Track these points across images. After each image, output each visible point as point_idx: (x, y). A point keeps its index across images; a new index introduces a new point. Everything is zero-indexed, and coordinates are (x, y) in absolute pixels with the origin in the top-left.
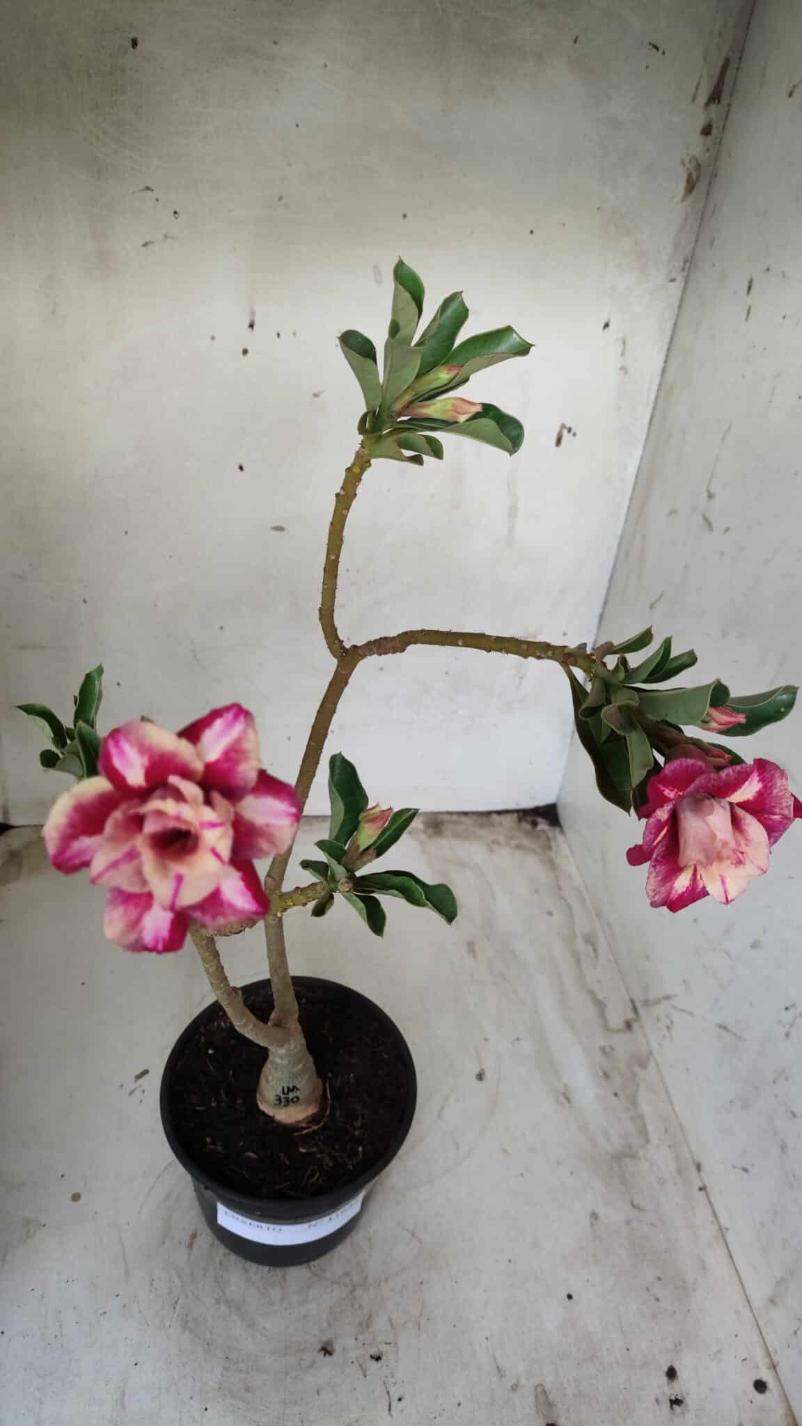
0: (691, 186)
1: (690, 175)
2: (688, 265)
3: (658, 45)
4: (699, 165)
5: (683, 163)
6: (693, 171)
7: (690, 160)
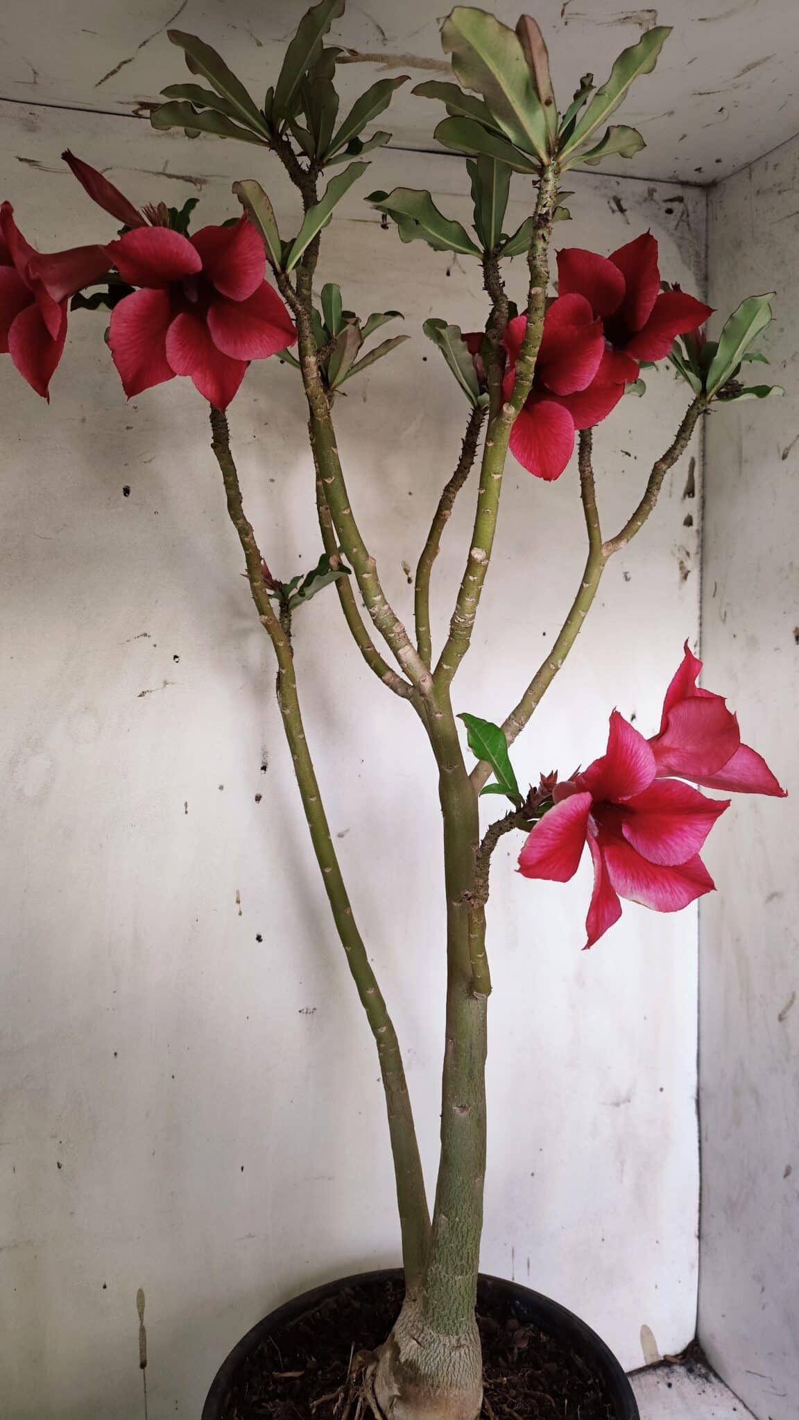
0: (684, 575)
1: (682, 563)
3: (629, 452)
4: (688, 553)
5: (673, 554)
6: (683, 560)
7: (679, 550)
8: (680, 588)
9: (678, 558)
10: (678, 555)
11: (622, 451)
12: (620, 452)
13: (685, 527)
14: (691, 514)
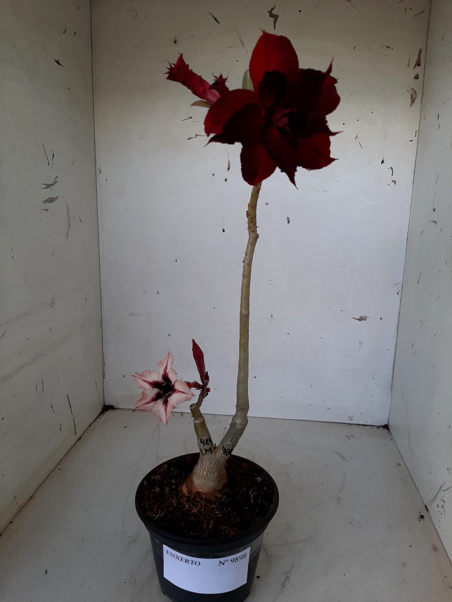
0: (413, 101)
1: (412, 95)
2: (417, 133)
3: (389, 47)
4: (416, 91)
5: (409, 92)
6: (413, 94)
7: (411, 90)
8: (410, 107)
9: (410, 93)
10: (411, 92)
11: (386, 46)
12: (385, 47)
13: (415, 79)
14: (418, 74)
